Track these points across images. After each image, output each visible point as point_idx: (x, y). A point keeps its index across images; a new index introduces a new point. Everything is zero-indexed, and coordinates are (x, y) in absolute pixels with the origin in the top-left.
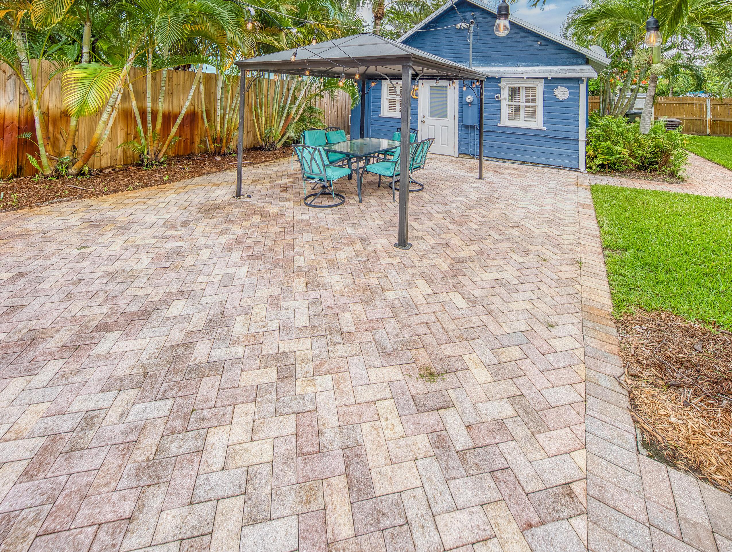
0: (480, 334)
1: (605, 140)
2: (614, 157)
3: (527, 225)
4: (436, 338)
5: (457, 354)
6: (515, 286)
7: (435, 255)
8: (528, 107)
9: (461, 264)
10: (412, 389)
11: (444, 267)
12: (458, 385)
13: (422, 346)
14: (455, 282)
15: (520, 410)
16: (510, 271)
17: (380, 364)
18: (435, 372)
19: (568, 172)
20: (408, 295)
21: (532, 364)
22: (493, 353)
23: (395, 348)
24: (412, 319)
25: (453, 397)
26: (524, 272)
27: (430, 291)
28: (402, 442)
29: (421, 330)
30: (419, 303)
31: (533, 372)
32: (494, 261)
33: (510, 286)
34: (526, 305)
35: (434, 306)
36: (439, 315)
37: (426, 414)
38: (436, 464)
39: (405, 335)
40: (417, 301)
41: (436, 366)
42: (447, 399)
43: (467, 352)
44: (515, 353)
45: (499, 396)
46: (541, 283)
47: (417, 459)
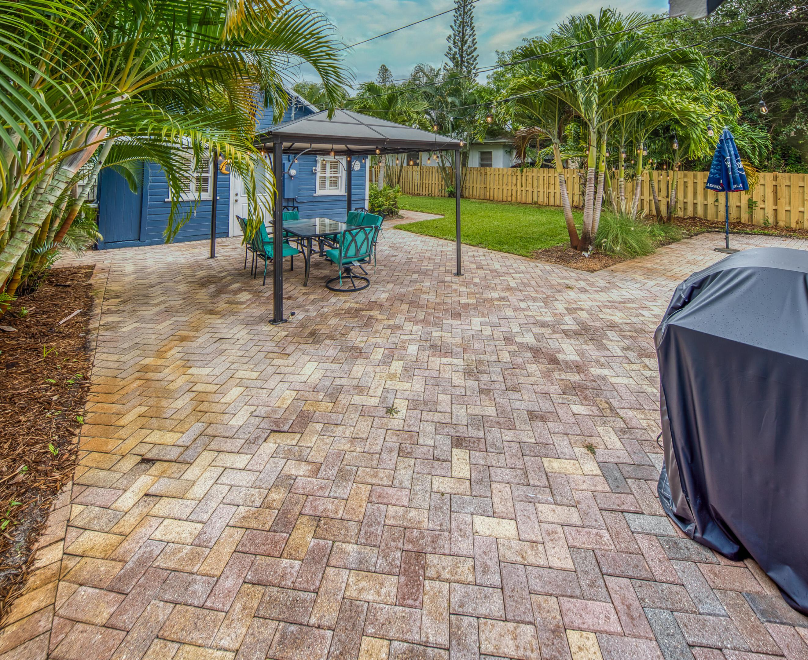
8: (332, 177)
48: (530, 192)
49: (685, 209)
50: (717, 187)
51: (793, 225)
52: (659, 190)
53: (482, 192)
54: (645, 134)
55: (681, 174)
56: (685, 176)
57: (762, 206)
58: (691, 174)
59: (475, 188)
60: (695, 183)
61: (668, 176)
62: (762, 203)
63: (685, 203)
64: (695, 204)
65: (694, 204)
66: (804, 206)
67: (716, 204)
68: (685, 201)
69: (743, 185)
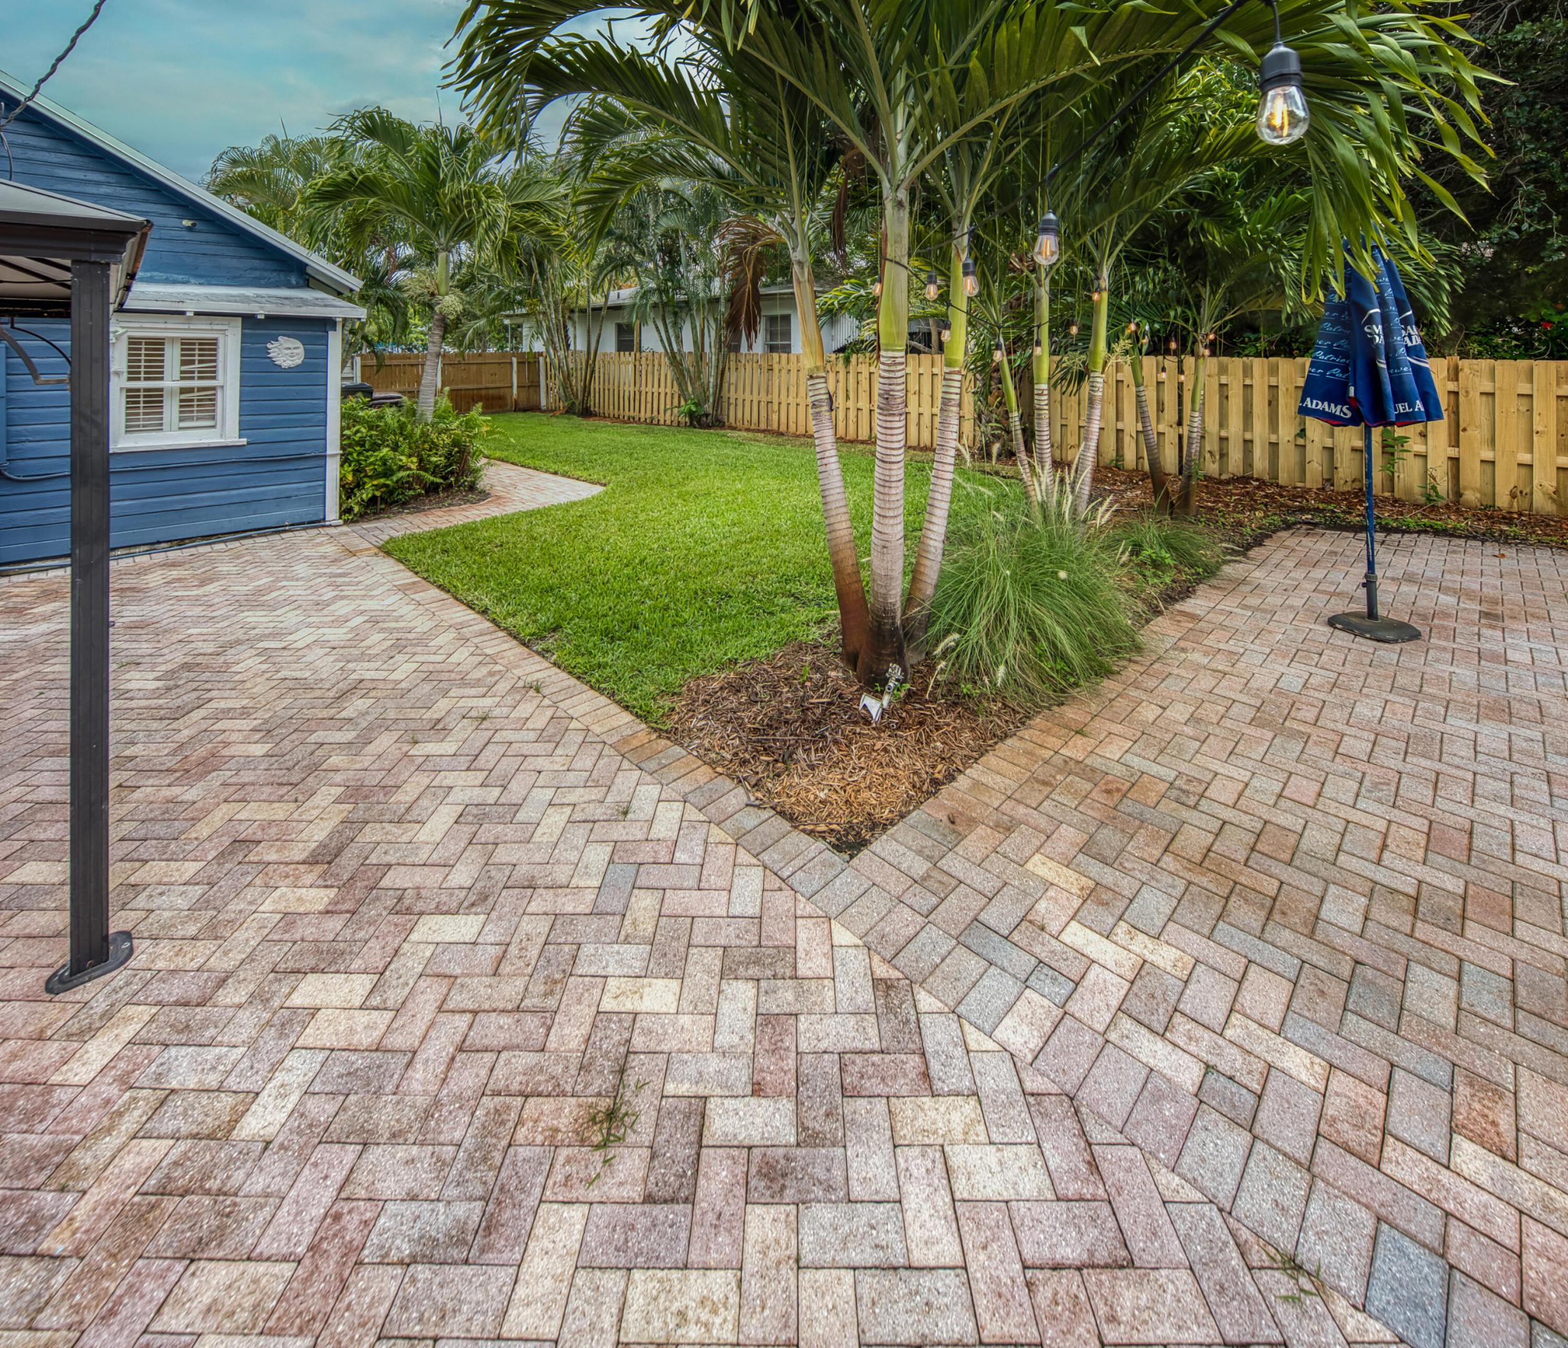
0: (570, 939)
1: (375, 447)
2: (395, 478)
3: (368, 675)
4: (517, 1047)
5: (589, 1020)
6: (502, 800)
7: (249, 894)
8: (191, 390)
9: (347, 854)
10: (626, 1193)
11: (321, 898)
12: (661, 1060)
13: (520, 1100)
14: (390, 903)
15: (750, 972)
16: (461, 783)
17: (504, 1275)
18: (605, 1104)
19: (303, 533)
20: (321, 1056)
21: (681, 893)
22: (626, 941)
23: (479, 1191)
24: (416, 1086)
25: (685, 1088)
26: (481, 762)
27: (361, 984)
28: (753, 1286)
29: (467, 1078)
30: (377, 1034)
31: (693, 901)
32: (407, 787)
33: (494, 808)
34: (557, 819)
35: (420, 999)
36: (457, 1000)
37: (702, 1182)
38: (816, 1208)
39: (457, 1135)
40: (366, 1039)
41: (594, 1089)
42: (683, 1105)
43: (596, 992)
44: (644, 904)
45: (714, 991)
46: (529, 759)
47: (798, 1260)
48: (866, 412)
49: (1223, 455)
50: (1336, 410)
51: (1503, 501)
52: (1160, 408)
53: (763, 414)
54: (1114, 245)
55: (1211, 364)
56: (1223, 370)
57: (1419, 448)
58: (1236, 364)
59: (747, 404)
60: (1248, 387)
61: (1181, 371)
62: (1419, 439)
63: (1223, 440)
64: (1248, 443)
65: (1245, 441)
66: (1530, 450)
67: (1301, 441)
68: (1223, 434)
69: (1425, 404)
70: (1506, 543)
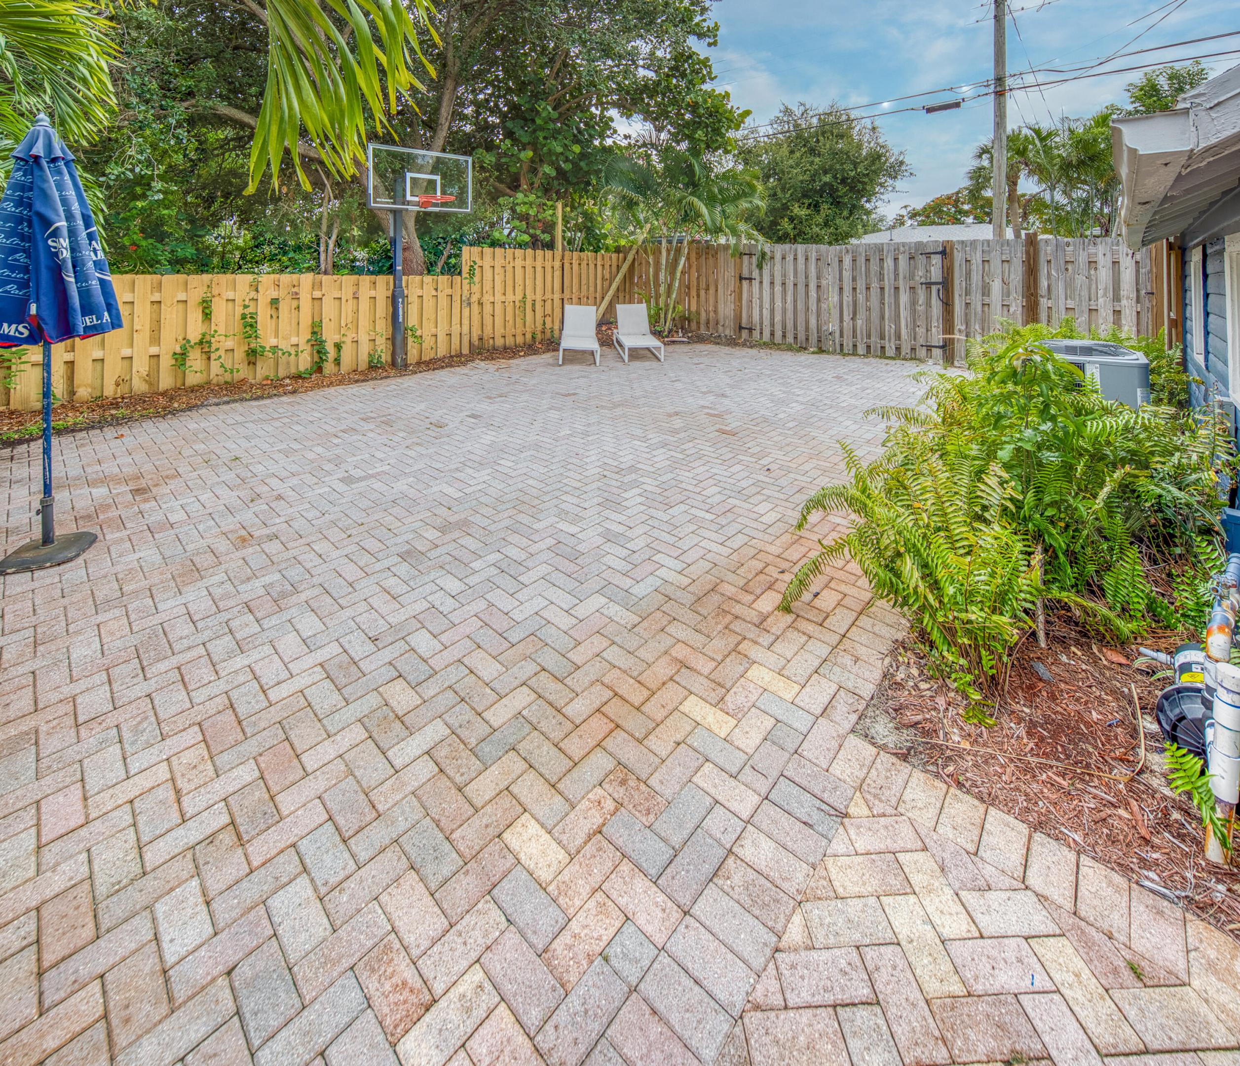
50: (10, 331)
51: (109, 390)
69: (110, 315)
70: (118, 424)
